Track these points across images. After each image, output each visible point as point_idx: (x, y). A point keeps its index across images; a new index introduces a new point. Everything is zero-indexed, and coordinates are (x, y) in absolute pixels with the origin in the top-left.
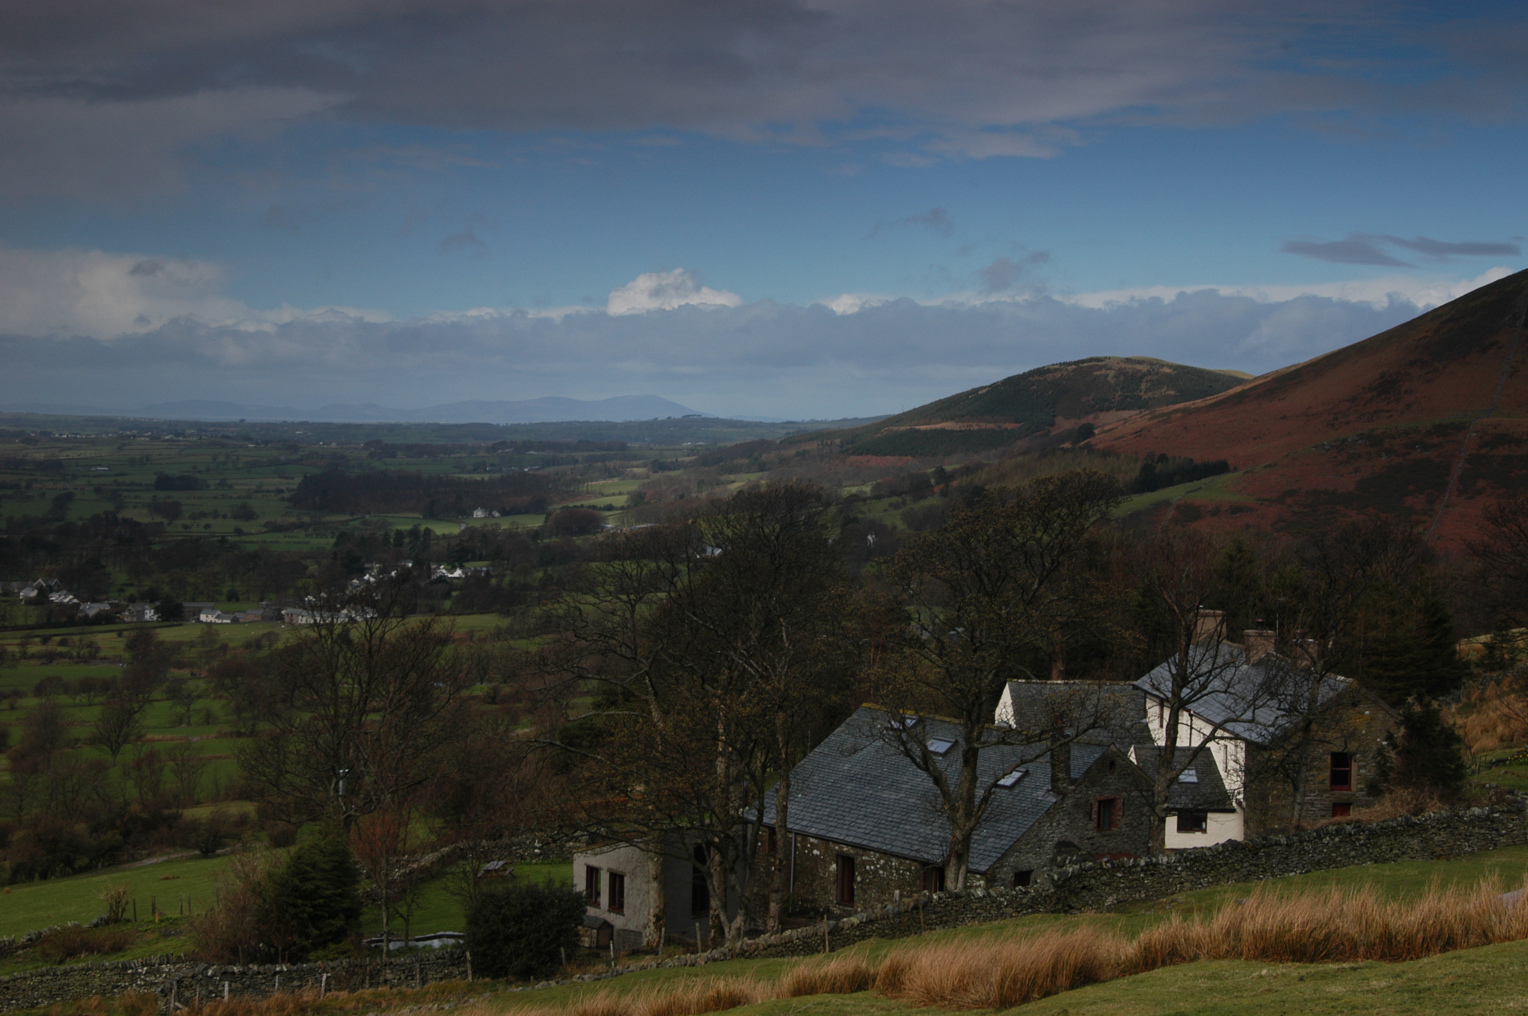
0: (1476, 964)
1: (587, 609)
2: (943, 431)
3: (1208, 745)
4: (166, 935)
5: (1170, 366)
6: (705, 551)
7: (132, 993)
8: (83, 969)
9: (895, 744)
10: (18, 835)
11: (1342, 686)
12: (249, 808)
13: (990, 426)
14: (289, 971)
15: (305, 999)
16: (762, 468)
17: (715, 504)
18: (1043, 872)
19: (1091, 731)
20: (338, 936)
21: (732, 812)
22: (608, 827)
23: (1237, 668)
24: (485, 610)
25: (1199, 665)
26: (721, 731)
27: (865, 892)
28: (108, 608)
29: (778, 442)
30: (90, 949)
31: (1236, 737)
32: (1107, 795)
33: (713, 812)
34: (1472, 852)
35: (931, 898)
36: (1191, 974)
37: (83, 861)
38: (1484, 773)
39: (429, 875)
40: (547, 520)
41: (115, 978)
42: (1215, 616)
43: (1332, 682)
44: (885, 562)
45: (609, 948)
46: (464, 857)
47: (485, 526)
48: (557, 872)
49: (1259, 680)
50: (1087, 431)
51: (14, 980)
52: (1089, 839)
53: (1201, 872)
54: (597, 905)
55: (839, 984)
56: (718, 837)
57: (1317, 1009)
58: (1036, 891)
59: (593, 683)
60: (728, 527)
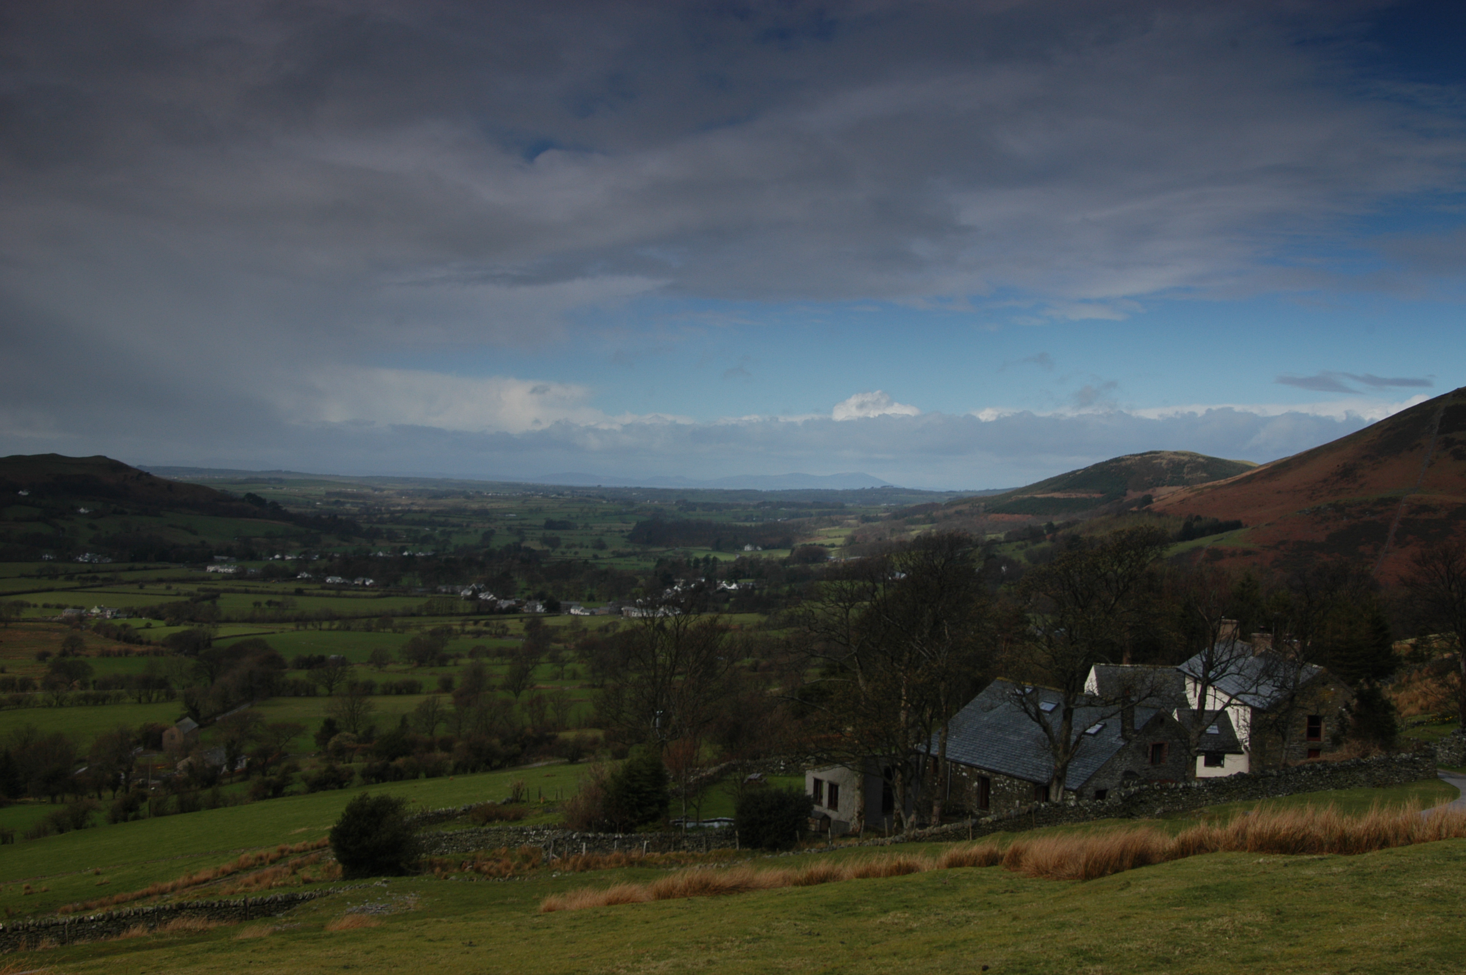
0: (1402, 857)
1: (817, 612)
2: (1052, 499)
3: (1226, 709)
4: (547, 812)
5: (1203, 457)
6: (894, 575)
7: (526, 847)
8: (497, 830)
9: (1018, 704)
10: (458, 744)
11: (1316, 671)
12: (600, 733)
13: (1084, 495)
14: (623, 838)
15: (633, 856)
16: (933, 521)
17: (902, 544)
18: (1115, 791)
19: (1148, 699)
20: (654, 817)
21: (910, 746)
22: (829, 754)
23: (1246, 658)
24: (751, 610)
25: (1221, 656)
26: (904, 693)
27: (996, 801)
28: (514, 603)
29: (944, 504)
30: (501, 817)
31: (1245, 704)
32: (1158, 741)
33: (897, 746)
34: (1400, 783)
35: (1039, 806)
36: (1212, 861)
37: (497, 762)
38: (1409, 731)
39: (712, 781)
40: (792, 553)
41: (516, 837)
42: (1232, 623)
43: (1309, 669)
44: (1014, 584)
45: (827, 832)
46: (735, 770)
47: (752, 556)
48: (796, 781)
49: (1261, 666)
50: (1148, 500)
51: (456, 834)
52: (1146, 770)
53: (1220, 793)
54: (820, 804)
55: (978, 861)
56: (901, 762)
57: (1296, 885)
58: (1110, 803)
59: (820, 660)
60: (910, 560)
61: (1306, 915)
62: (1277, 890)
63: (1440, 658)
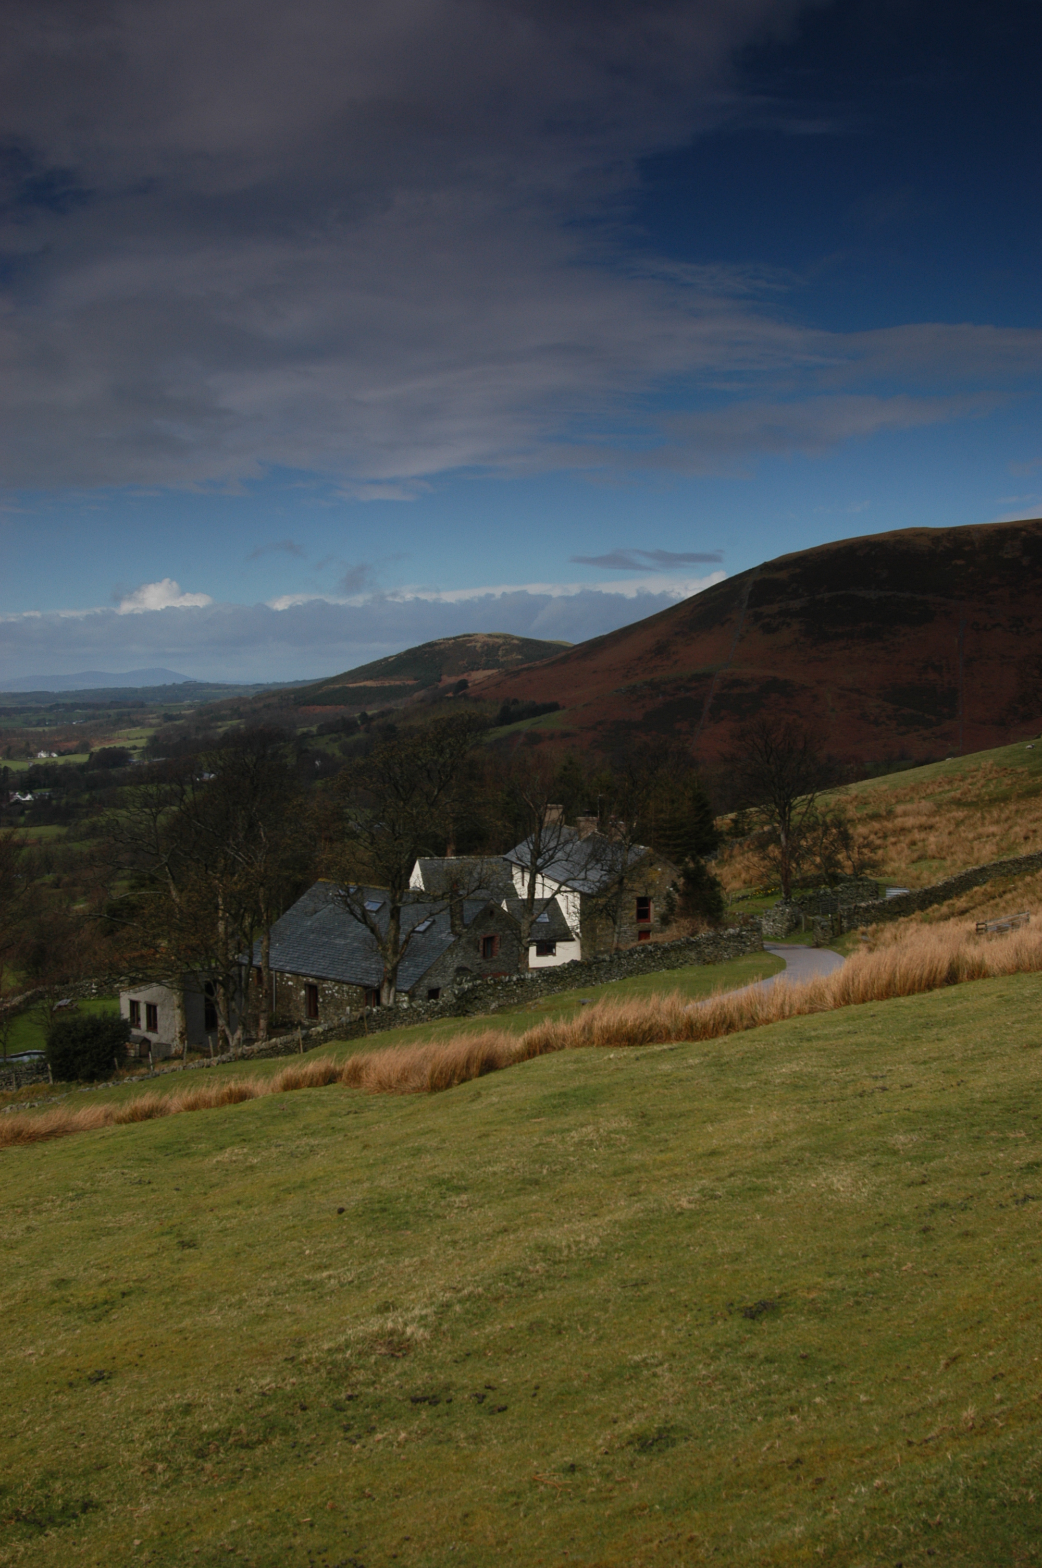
1: (122, 820)
2: (365, 687)
3: (556, 896)
5: (518, 639)
6: (202, 776)
9: (343, 906)
11: (643, 852)
13: (398, 683)
16: (240, 716)
17: (209, 742)
18: (448, 989)
19: (477, 891)
21: (231, 958)
22: (144, 973)
23: (574, 843)
24: (49, 822)
25: (548, 843)
26: (220, 902)
27: (326, 1009)
31: (574, 890)
32: (489, 934)
33: (217, 959)
34: (729, 958)
35: (371, 1011)
36: (561, 1060)
38: (734, 905)
39: (17, 1011)
40: (90, 758)
42: (558, 808)
43: (636, 850)
44: (330, 779)
45: (148, 1056)
46: (42, 998)
47: (47, 763)
48: (109, 1005)
49: (589, 851)
50: (464, 685)
52: (478, 964)
53: (554, 983)
54: (138, 1027)
55: (315, 1080)
56: (222, 976)
57: (656, 1083)
58: (444, 1002)
59: (127, 872)
60: (220, 759)
61: (671, 1116)
62: (637, 1091)
63: (761, 831)
